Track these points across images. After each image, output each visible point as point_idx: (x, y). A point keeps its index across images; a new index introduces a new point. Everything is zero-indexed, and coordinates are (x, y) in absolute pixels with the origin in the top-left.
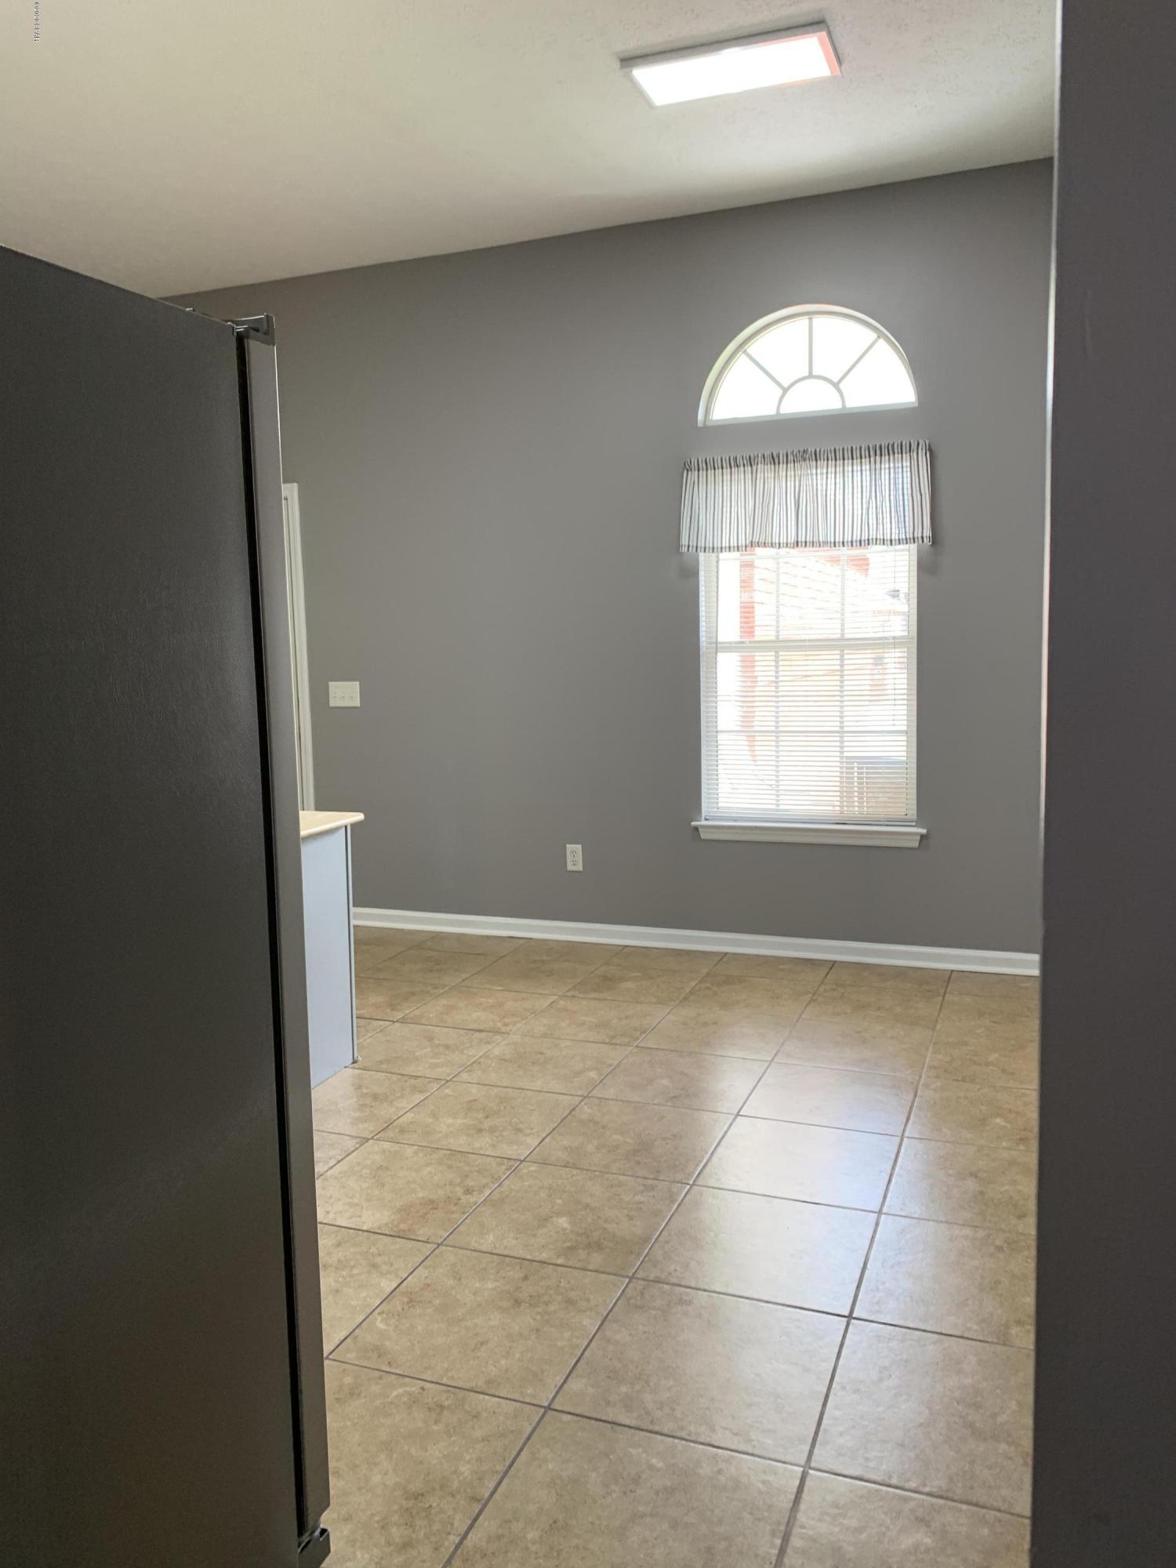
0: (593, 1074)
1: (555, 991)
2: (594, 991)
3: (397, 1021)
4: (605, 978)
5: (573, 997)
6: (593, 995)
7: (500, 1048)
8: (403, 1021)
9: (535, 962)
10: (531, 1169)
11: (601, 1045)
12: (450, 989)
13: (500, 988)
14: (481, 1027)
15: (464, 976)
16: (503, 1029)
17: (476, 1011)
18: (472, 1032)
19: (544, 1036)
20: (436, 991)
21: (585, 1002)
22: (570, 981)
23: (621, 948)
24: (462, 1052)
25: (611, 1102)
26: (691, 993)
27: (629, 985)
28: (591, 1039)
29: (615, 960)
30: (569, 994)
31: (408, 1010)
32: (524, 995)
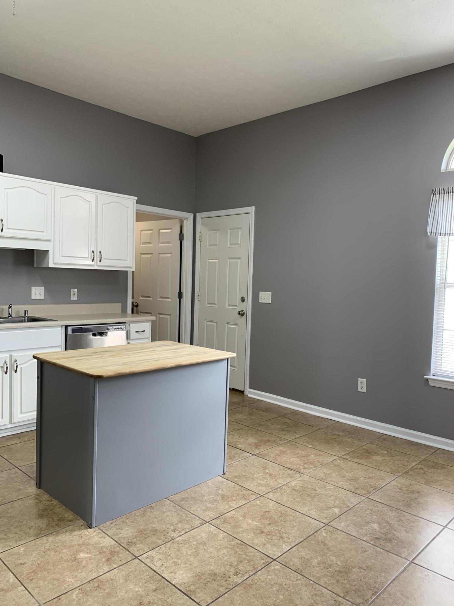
0: (337, 511)
1: (338, 453)
2: (358, 457)
3: (254, 455)
4: (367, 451)
5: (346, 459)
6: (356, 460)
7: (297, 482)
8: (257, 455)
9: (335, 435)
10: (277, 567)
11: (348, 492)
12: (287, 442)
13: (311, 447)
14: (292, 467)
15: (297, 436)
16: (302, 471)
17: (293, 457)
18: (287, 469)
19: (321, 480)
20: (280, 442)
21: (350, 464)
22: (348, 449)
23: (383, 435)
24: (276, 481)
25: (340, 532)
26: (411, 470)
27: (378, 458)
28: (344, 487)
29: (377, 441)
30: (345, 457)
31: (262, 450)
32: (322, 453)
